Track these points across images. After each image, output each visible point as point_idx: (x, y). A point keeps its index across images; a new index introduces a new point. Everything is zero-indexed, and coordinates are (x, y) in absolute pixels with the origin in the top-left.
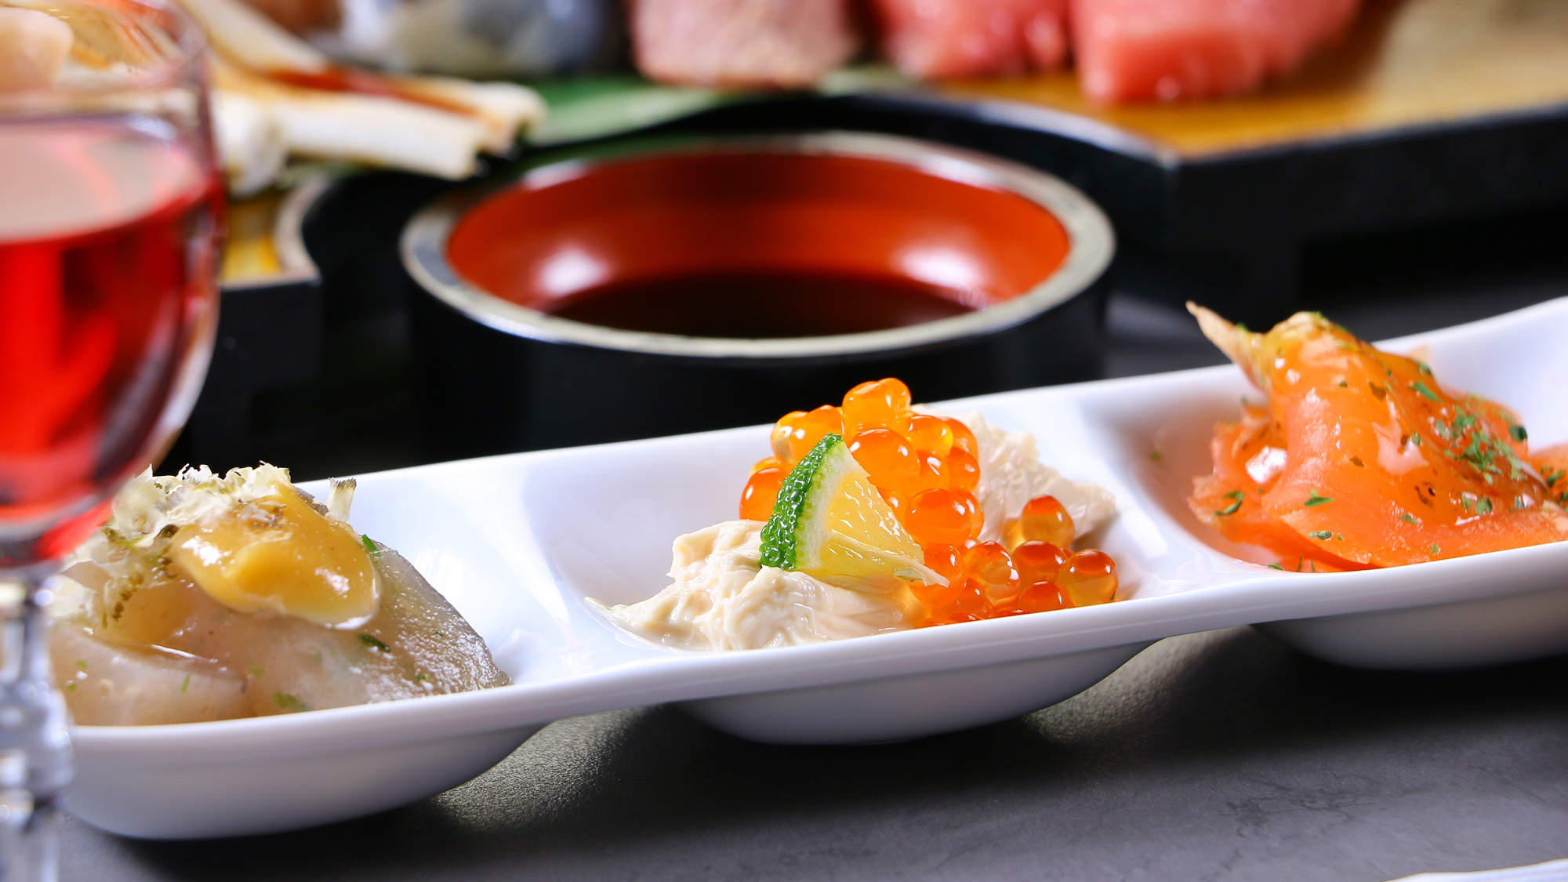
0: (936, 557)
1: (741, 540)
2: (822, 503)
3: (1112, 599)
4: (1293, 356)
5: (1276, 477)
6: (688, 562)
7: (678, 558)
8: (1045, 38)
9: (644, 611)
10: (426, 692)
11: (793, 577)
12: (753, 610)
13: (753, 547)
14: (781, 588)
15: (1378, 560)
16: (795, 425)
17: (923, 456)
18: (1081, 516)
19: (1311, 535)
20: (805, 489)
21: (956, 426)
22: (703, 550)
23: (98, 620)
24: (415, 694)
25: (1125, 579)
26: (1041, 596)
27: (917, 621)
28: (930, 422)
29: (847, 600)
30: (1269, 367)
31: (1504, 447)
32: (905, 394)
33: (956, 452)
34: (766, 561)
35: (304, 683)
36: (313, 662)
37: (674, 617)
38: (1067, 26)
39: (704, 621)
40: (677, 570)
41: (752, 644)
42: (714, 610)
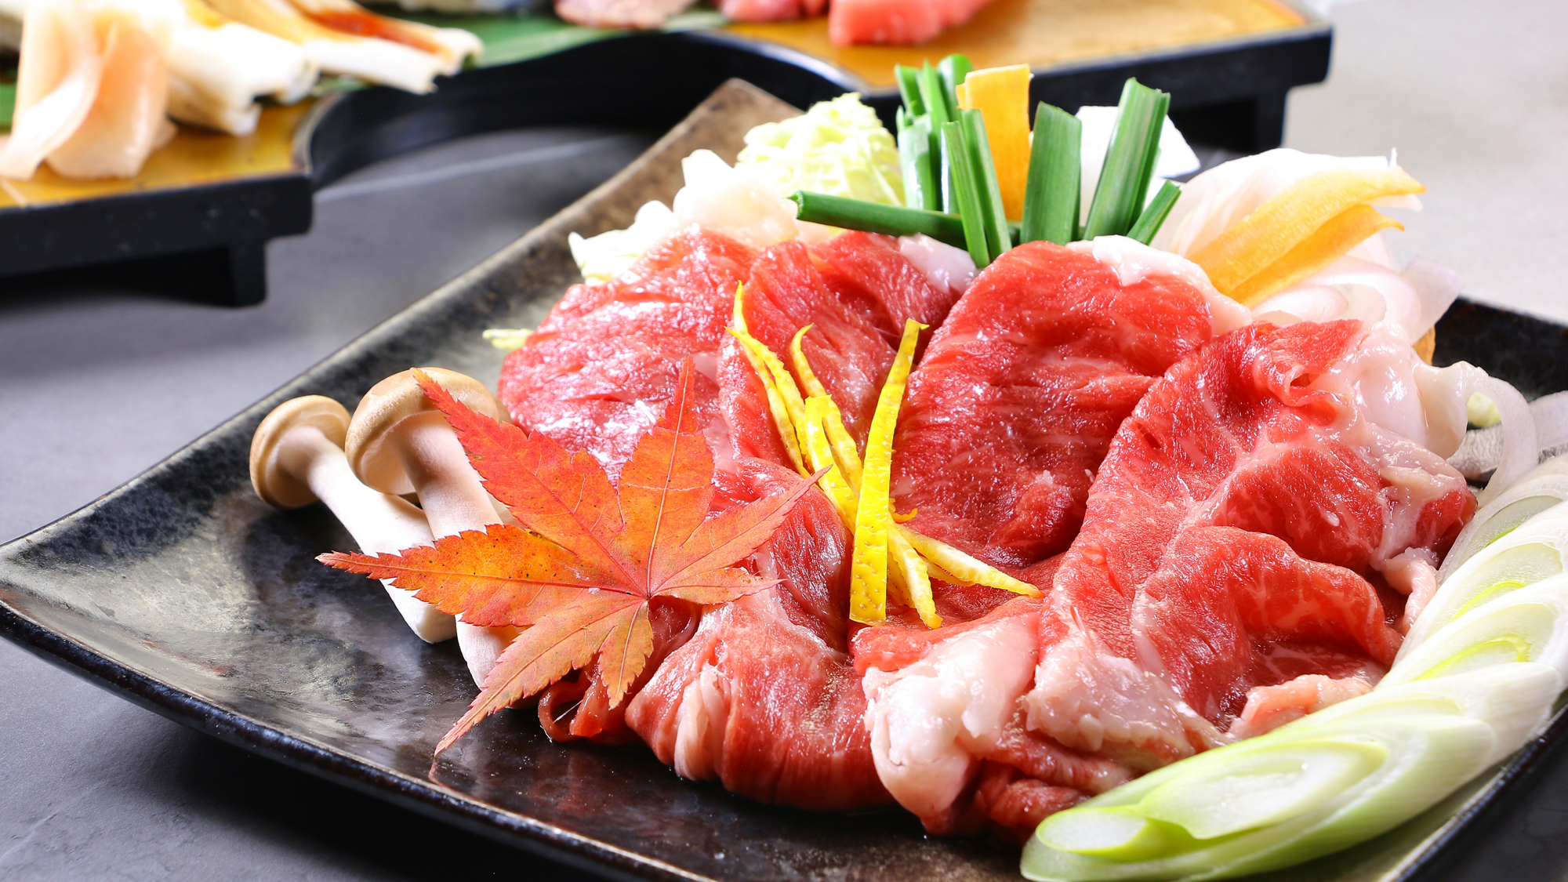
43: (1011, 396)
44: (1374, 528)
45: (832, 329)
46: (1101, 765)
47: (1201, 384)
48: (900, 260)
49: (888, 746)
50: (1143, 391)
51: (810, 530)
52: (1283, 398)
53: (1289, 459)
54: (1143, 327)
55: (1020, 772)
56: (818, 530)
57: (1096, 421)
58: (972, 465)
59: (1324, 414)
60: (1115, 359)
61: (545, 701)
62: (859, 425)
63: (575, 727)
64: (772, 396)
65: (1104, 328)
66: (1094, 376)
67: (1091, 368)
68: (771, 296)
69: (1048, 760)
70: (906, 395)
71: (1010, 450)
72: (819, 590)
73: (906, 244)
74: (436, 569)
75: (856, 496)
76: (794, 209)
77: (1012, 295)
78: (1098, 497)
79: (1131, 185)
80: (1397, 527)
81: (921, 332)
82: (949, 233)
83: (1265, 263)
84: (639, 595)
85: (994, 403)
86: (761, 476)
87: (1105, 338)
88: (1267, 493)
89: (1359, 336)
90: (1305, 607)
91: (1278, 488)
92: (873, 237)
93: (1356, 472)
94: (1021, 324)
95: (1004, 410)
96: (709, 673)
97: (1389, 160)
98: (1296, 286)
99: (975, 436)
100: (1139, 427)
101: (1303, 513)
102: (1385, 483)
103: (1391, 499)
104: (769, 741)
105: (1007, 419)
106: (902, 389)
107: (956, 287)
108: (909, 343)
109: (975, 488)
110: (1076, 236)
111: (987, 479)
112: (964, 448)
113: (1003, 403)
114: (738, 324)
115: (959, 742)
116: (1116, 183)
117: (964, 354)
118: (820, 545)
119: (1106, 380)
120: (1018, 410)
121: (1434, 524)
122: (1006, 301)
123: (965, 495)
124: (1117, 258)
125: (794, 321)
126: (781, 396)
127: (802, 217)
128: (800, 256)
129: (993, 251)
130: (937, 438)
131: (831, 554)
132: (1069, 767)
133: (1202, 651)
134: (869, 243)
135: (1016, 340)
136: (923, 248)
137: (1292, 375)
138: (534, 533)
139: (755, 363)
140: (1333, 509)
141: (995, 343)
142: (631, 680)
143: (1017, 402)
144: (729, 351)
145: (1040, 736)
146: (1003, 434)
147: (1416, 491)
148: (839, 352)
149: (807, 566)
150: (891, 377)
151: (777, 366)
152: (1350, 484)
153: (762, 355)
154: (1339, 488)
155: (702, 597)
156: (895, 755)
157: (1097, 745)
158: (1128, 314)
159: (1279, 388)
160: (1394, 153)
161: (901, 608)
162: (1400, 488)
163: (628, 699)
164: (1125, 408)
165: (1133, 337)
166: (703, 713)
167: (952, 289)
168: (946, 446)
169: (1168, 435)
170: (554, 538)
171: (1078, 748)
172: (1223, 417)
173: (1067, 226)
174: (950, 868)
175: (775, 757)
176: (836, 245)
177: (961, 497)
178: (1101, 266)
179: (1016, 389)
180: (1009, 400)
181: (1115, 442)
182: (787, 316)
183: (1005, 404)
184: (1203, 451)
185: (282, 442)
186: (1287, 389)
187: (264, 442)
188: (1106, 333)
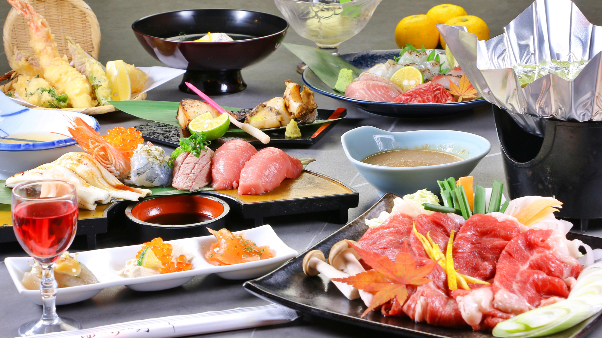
0: (164, 264)
1: (135, 262)
2: (146, 256)
3: (191, 269)
4: (222, 234)
5: (218, 251)
6: (128, 265)
7: (126, 264)
8: (235, 184)
9: (120, 272)
10: (86, 284)
11: (141, 267)
12: (135, 272)
13: (136, 263)
14: (139, 269)
15: (230, 263)
16: (145, 244)
17: (163, 249)
18: (188, 258)
19: (220, 260)
20: (144, 254)
21: (169, 245)
22: (130, 263)
23: (39, 274)
24: (85, 285)
25: (193, 267)
26: (179, 269)
27: (161, 273)
28: (164, 244)
29: (151, 270)
30: (218, 236)
31: (252, 247)
32: (161, 240)
33: (168, 249)
34: (138, 265)
35: (68, 283)
36: (69, 280)
37: (124, 273)
38: (238, 183)
39: (128, 274)
40: (126, 266)
41: (135, 277)
42: (130, 272)
43: (476, 246)
44: (561, 272)
45: (435, 232)
46: (511, 315)
47: (519, 242)
48: (448, 218)
49: (465, 310)
50: (507, 244)
51: (438, 270)
52: (539, 245)
53: (541, 257)
54: (505, 230)
55: (493, 316)
56: (440, 271)
57: (497, 251)
58: (469, 261)
59: (548, 248)
60: (499, 238)
61: (383, 307)
62: (445, 251)
63: (390, 313)
64: (424, 245)
65: (496, 231)
66: (495, 241)
67: (493, 240)
68: (421, 225)
69: (500, 314)
70: (453, 245)
71: (476, 258)
72: (441, 284)
73: (449, 215)
74: (356, 280)
75: (446, 265)
76: (423, 207)
77: (475, 225)
78: (499, 266)
79: (497, 203)
80: (566, 271)
81: (455, 232)
82: (459, 213)
83: (530, 218)
84: (402, 284)
85: (472, 248)
86: (424, 261)
87: (496, 233)
88: (537, 264)
89: (553, 233)
90: (549, 286)
91: (540, 263)
92: (441, 213)
93: (557, 259)
94: (477, 230)
95: (475, 249)
96: (422, 298)
97: (553, 198)
98: (537, 223)
99: (469, 255)
100: (507, 251)
101: (546, 268)
102: (563, 262)
103: (565, 266)
104: (437, 311)
105: (476, 251)
106: (452, 245)
107: (461, 224)
108: (452, 236)
109: (470, 266)
110: (486, 213)
111: (472, 264)
112: (466, 258)
113: (474, 248)
114: (415, 230)
115: (480, 309)
116: (494, 202)
117: (465, 237)
118: (440, 274)
119: (498, 242)
120: (478, 249)
121: (575, 272)
122: (473, 226)
123: (468, 267)
124: (497, 216)
125: (426, 230)
126: (426, 245)
127: (425, 209)
128: (426, 217)
129: (468, 216)
130: (461, 255)
131: (443, 276)
132: (505, 315)
133: (529, 293)
134: (440, 214)
135: (476, 234)
136: (453, 215)
137: (541, 239)
138: (378, 272)
139: (420, 238)
140: (552, 267)
141: (471, 235)
142: (404, 300)
143: (478, 248)
144: (412, 236)
145: (498, 309)
146: (475, 254)
147: (570, 264)
148: (437, 237)
149: (438, 279)
150: (449, 242)
151: (425, 239)
152: (556, 262)
153: (420, 236)
154: (553, 262)
155: (417, 284)
156: (467, 312)
157: (510, 311)
158: (502, 228)
159: (538, 242)
160: (554, 196)
161: (460, 287)
162: (566, 263)
163: (404, 304)
164: (503, 248)
165: (503, 233)
166: (422, 306)
167: (460, 224)
168: (463, 257)
169: (513, 253)
170: (382, 273)
171: (505, 311)
172: (525, 249)
173: (484, 211)
174: (481, 336)
175: (439, 314)
176: (433, 215)
177: (467, 268)
178: (494, 218)
179: (477, 245)
180: (475, 247)
181: (501, 255)
182: (425, 229)
183: (475, 248)
184: (522, 256)
185: (310, 260)
186: (540, 242)
187: (307, 259)
188: (497, 232)
